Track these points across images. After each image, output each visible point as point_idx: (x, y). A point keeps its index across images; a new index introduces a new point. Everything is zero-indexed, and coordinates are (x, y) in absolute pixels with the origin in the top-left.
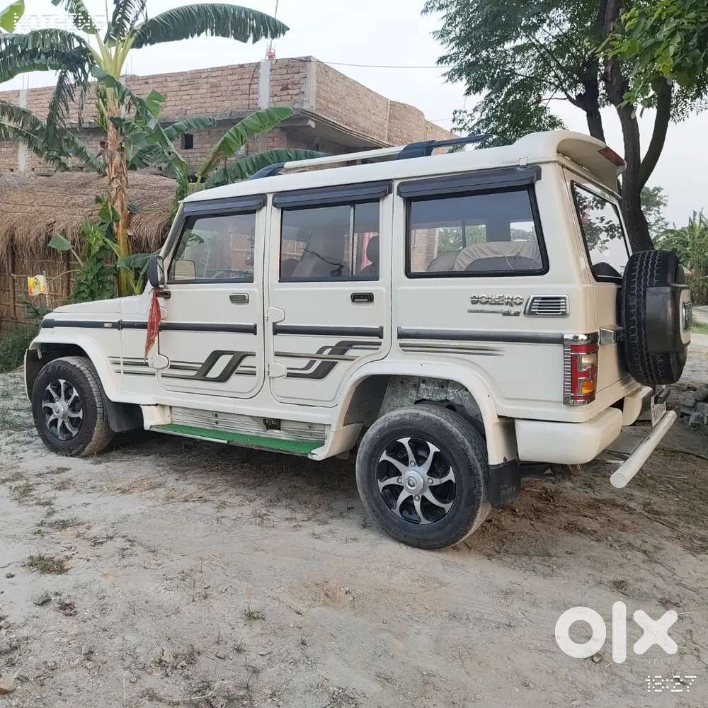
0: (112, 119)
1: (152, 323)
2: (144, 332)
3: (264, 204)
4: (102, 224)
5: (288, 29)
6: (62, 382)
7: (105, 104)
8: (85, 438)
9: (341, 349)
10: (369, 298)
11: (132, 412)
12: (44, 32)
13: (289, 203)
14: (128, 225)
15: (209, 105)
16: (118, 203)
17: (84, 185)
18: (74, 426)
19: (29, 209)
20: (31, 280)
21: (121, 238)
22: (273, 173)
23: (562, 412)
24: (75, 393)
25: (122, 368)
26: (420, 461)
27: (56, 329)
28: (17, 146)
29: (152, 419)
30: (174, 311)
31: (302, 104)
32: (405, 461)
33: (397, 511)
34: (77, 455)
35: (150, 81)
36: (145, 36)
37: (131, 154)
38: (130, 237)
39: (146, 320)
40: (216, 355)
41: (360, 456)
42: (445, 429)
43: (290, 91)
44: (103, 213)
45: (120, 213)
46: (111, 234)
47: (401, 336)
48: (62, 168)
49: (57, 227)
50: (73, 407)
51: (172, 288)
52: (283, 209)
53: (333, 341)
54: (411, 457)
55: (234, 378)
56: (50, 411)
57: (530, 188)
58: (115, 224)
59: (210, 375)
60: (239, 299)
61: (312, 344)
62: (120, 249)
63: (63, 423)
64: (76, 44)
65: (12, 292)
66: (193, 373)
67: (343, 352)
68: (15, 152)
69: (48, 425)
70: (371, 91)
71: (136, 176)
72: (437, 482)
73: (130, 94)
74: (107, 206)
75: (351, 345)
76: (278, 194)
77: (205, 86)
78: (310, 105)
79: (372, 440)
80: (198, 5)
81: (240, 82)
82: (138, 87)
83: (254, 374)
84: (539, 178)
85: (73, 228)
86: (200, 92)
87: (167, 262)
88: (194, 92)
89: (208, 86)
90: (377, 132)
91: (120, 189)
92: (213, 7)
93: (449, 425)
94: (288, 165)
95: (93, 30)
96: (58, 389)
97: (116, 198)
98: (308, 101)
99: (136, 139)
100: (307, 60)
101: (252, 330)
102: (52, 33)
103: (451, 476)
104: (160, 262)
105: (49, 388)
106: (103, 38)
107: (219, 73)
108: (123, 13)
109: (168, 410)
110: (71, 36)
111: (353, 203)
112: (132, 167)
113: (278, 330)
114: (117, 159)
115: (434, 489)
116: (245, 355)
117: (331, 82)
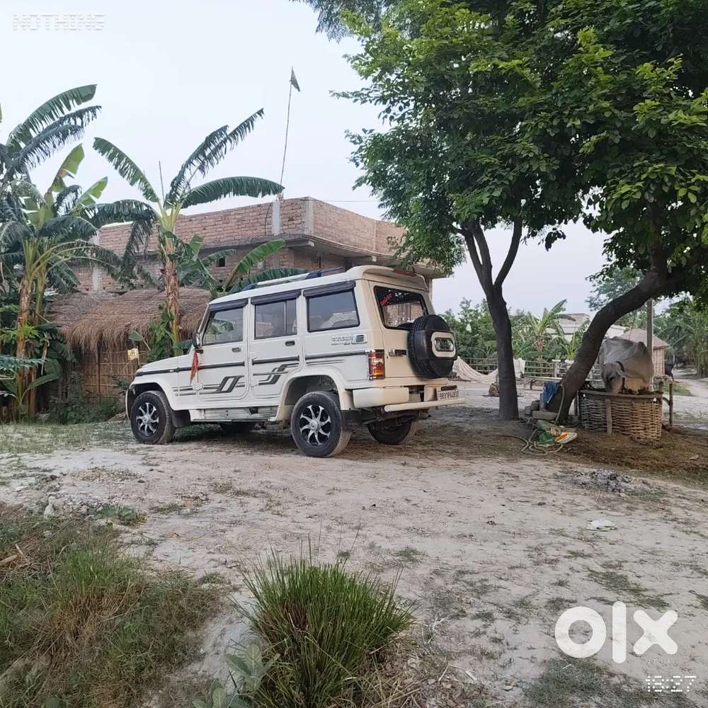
0: (169, 256)
1: (194, 367)
2: (190, 372)
3: (247, 303)
4: (163, 323)
5: (284, 188)
6: (147, 404)
7: (164, 245)
8: (159, 434)
9: (282, 369)
10: (293, 343)
11: (184, 414)
12: (124, 202)
13: (259, 302)
14: (179, 323)
15: (236, 234)
16: (173, 309)
17: (150, 298)
18: (154, 428)
19: (112, 316)
20: (129, 352)
21: (174, 331)
22: (253, 288)
23: (368, 384)
24: (155, 409)
25: (179, 393)
26: (316, 415)
27: (144, 376)
28: (92, 272)
29: (195, 416)
30: (205, 360)
31: (303, 231)
32: (311, 417)
33: (308, 442)
34: (156, 443)
35: (194, 219)
36: (189, 202)
37: (181, 276)
38: (180, 330)
39: (190, 366)
40: (226, 379)
41: (292, 418)
42: (325, 398)
43: (294, 222)
44: (165, 316)
45: (174, 314)
46: (168, 328)
47: (306, 359)
48: (131, 287)
49: (132, 327)
50: (153, 417)
51: (204, 348)
52: (256, 305)
53: (279, 365)
54: (313, 414)
55: (235, 389)
56: (141, 421)
57: (352, 290)
58: (170, 323)
59: (223, 390)
60: (236, 350)
61: (269, 368)
62: (174, 336)
63: (148, 427)
64: (145, 208)
65: (97, 376)
66: (215, 390)
67: (284, 369)
68: (90, 276)
69: (139, 429)
70: (358, 215)
71: (184, 290)
72: (323, 423)
73: (181, 241)
74: (167, 312)
75: (286, 366)
76: (253, 298)
77: (233, 221)
78: (309, 230)
79: (297, 408)
80: (223, 179)
81: (259, 217)
82: (184, 224)
83: (244, 386)
84: (355, 286)
85: (143, 327)
86: (229, 225)
87: (202, 334)
88: (225, 225)
89: (235, 221)
90: (366, 244)
91: (174, 299)
92: (233, 179)
93: (327, 396)
94: (259, 283)
95: (155, 200)
96: (145, 409)
97: (171, 306)
98: (308, 228)
99: (184, 268)
100: (306, 199)
101: (243, 364)
102: (130, 202)
103: (329, 420)
104: (198, 335)
105: (140, 408)
106: (162, 204)
107: (243, 211)
108: (175, 191)
109: (203, 412)
110: (141, 204)
111: (285, 300)
112: (182, 285)
113: (254, 363)
114: (172, 281)
115: (323, 428)
116: (240, 377)
117: (326, 212)
